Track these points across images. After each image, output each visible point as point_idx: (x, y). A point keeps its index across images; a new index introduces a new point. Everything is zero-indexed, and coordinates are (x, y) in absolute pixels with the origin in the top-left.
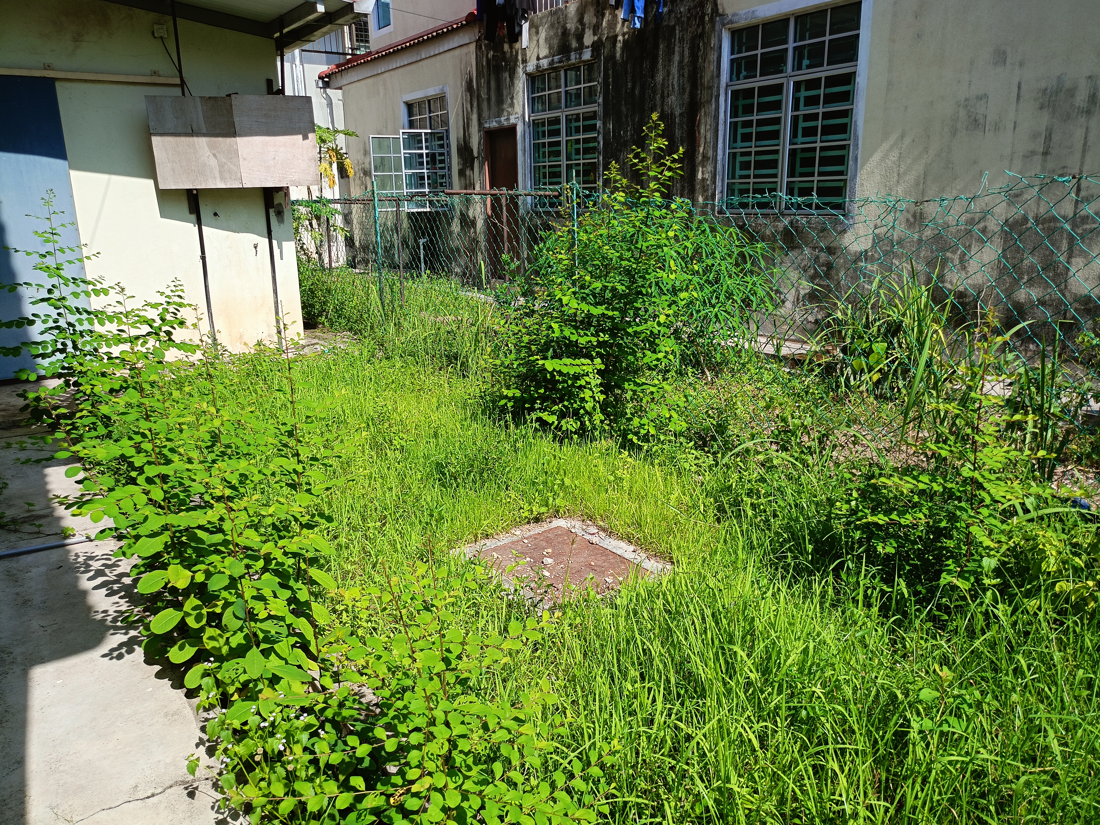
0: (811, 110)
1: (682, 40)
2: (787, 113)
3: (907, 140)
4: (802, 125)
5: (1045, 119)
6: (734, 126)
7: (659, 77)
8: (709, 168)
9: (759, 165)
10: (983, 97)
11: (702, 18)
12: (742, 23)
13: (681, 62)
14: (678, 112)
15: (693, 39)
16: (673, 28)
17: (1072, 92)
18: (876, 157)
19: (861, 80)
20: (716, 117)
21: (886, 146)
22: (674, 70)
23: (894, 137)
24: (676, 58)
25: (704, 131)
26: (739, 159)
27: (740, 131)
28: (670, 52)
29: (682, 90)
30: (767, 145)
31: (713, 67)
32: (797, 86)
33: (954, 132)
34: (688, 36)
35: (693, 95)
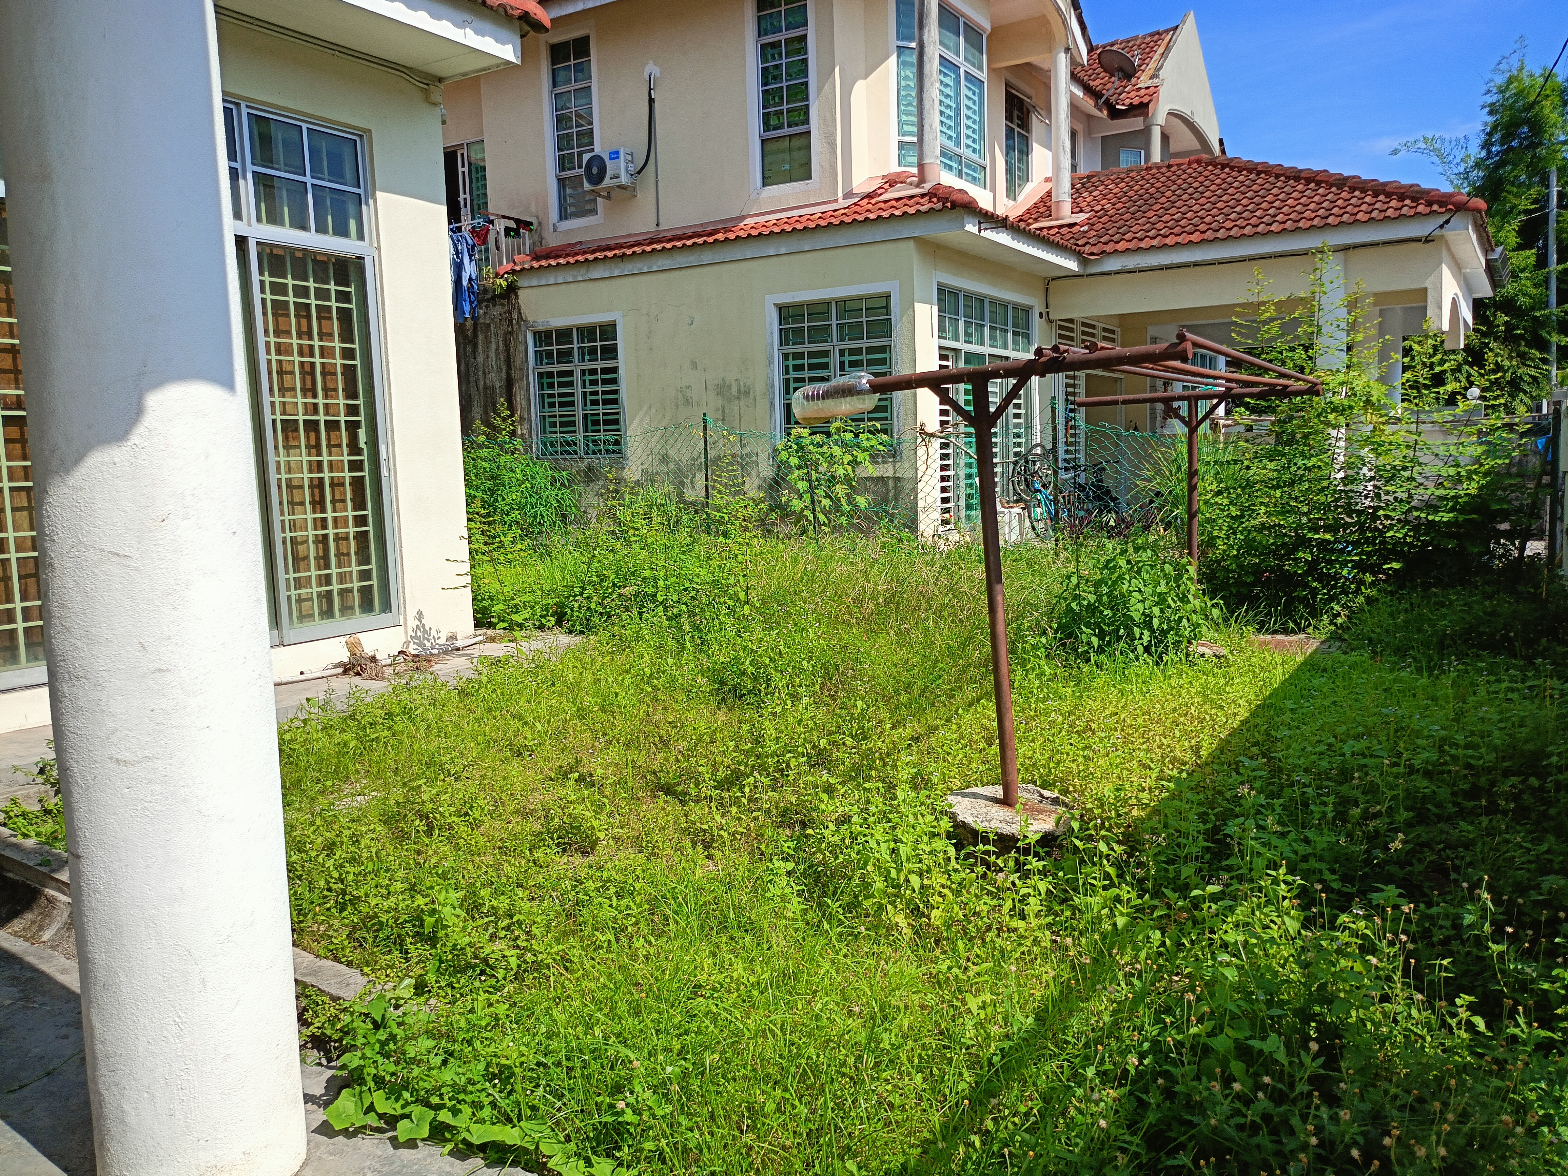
0: (594, 389)
1: (496, 334)
2: (578, 390)
3: (653, 411)
4: (589, 398)
5: (720, 402)
6: (542, 396)
7: (480, 359)
8: (526, 426)
9: (562, 424)
10: (688, 387)
11: (511, 321)
12: (540, 328)
13: (497, 349)
14: (497, 385)
15: (506, 334)
16: (489, 325)
17: (730, 387)
18: (637, 421)
19: (621, 371)
20: (528, 390)
21: (641, 413)
22: (492, 354)
23: (645, 408)
24: (493, 346)
25: (519, 399)
26: (548, 420)
27: (547, 400)
28: (488, 342)
29: (500, 370)
30: (566, 410)
31: (522, 355)
32: (583, 372)
33: (677, 406)
34: (501, 333)
35: (508, 374)
